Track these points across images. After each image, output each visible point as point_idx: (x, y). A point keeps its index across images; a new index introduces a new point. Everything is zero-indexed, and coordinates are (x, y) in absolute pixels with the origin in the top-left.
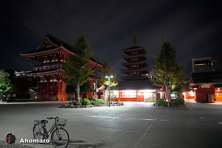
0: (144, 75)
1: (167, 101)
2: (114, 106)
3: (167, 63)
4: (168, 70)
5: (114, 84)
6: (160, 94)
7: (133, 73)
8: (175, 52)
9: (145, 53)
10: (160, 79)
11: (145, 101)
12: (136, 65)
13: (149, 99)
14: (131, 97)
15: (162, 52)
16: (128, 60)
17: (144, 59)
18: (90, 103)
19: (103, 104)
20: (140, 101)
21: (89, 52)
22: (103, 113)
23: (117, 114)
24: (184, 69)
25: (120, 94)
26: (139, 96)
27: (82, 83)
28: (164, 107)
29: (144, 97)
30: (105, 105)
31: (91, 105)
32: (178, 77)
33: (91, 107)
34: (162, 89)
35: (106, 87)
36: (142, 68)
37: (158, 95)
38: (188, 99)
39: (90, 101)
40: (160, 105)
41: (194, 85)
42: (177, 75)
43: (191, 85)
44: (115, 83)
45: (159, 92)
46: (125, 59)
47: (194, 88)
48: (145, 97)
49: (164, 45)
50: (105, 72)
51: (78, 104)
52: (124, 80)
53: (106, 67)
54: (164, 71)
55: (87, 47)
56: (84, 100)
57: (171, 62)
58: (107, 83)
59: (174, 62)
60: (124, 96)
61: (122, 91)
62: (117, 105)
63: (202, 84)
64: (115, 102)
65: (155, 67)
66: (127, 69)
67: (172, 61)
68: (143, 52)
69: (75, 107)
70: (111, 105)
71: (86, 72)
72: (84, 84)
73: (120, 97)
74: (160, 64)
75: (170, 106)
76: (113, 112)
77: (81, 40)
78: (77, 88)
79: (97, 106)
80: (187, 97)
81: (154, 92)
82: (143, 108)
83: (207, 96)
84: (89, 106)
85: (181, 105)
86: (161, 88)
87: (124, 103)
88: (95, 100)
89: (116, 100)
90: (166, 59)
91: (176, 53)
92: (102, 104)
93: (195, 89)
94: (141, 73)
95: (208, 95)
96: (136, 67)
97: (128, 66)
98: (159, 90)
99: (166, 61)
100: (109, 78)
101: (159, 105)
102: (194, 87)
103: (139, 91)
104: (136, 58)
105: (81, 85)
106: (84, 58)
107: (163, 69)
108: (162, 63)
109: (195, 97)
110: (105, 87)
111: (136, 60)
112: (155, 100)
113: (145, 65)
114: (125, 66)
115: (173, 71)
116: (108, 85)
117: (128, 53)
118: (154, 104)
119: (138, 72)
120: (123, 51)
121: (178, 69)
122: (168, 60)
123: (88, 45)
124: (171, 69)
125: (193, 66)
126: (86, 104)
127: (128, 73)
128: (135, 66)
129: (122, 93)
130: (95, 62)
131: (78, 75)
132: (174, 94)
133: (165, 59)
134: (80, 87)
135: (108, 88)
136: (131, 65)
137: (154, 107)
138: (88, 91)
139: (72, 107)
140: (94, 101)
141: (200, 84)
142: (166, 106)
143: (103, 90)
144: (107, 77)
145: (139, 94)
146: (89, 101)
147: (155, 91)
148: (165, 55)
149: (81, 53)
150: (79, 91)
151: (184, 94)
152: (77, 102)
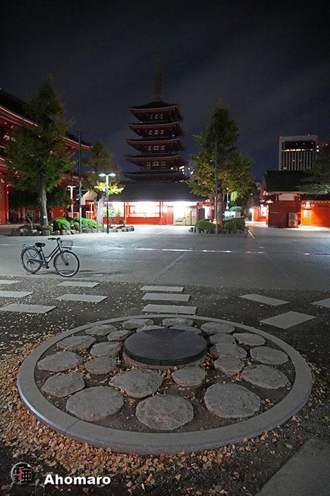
0: (177, 169)
1: (215, 222)
2: (117, 231)
3: (220, 151)
4: (220, 165)
5: (116, 190)
6: (204, 210)
7: (152, 164)
8: (235, 129)
9: (180, 119)
10: (205, 182)
11: (175, 223)
12: (160, 145)
13: (184, 220)
14: (148, 216)
15: (211, 129)
16: (142, 133)
17: (178, 132)
18: (69, 226)
19: (94, 228)
20: (165, 223)
21: (64, 122)
22: (100, 243)
23: (126, 243)
24: (248, 164)
25: (127, 209)
26: (163, 214)
27: (50, 187)
28: (209, 234)
29: (174, 217)
30: (99, 231)
31: (72, 231)
32: (236, 179)
33: (72, 233)
34: (209, 201)
35: (100, 195)
36: (173, 153)
37: (201, 212)
38: (258, 221)
39: (69, 223)
40: (203, 230)
41: (267, 194)
42: (235, 176)
43: (264, 194)
44: (119, 188)
45: (204, 207)
46: (135, 130)
47: (268, 200)
48: (176, 217)
49: (217, 115)
50: (96, 164)
51: (47, 229)
52: (131, 178)
53: (100, 154)
54: (213, 166)
55: (59, 109)
56: (57, 220)
57: (227, 148)
58: (102, 187)
59: (233, 148)
60: (134, 213)
61: (130, 203)
62: (123, 231)
63: (281, 194)
64: (118, 226)
65: (198, 157)
66: (140, 153)
67: (231, 147)
68: (175, 115)
69: (42, 235)
70: (110, 230)
71: (59, 166)
72: (54, 187)
73: (127, 216)
74: (206, 152)
75: (219, 232)
76: (117, 241)
77: (46, 94)
78: (41, 197)
79: (84, 231)
80: (257, 217)
81: (193, 207)
82: (171, 235)
83: (288, 215)
84: (69, 232)
85: (239, 230)
86: (207, 198)
87: (135, 226)
88: (79, 222)
89: (119, 220)
90: (218, 143)
91: (238, 132)
92: (92, 229)
93: (270, 202)
94: (170, 164)
95: (290, 214)
96: (160, 151)
97: (142, 148)
98: (204, 203)
99: (218, 148)
100: (107, 177)
101: (200, 230)
102: (267, 198)
103: (164, 203)
104: (159, 129)
105: (49, 190)
106: (53, 133)
107: (212, 164)
108: (210, 152)
109: (267, 218)
110: (97, 195)
111: (159, 135)
112: (194, 222)
113: (178, 147)
114: (134, 146)
115: (229, 167)
116: (104, 191)
117: (143, 117)
118: (192, 228)
119: (163, 161)
120: (132, 111)
121: (238, 164)
122: (222, 145)
123: (62, 105)
124: (226, 163)
125: (280, 153)
126: (62, 228)
127: (140, 164)
128: (156, 148)
129: (130, 206)
130: (78, 141)
131: (43, 171)
132: (234, 211)
133: (216, 143)
134: (48, 194)
135: (103, 197)
136: (147, 146)
137: (190, 233)
138: (61, 202)
139: (34, 235)
140: (77, 223)
141: (278, 193)
142: (212, 232)
143: (92, 201)
144: (102, 175)
145: (165, 210)
146: (67, 222)
147: (195, 203)
148: (217, 136)
149: (46, 122)
150: (45, 203)
151: (252, 211)
152: (43, 225)
